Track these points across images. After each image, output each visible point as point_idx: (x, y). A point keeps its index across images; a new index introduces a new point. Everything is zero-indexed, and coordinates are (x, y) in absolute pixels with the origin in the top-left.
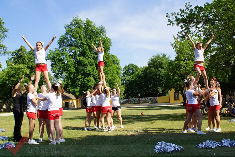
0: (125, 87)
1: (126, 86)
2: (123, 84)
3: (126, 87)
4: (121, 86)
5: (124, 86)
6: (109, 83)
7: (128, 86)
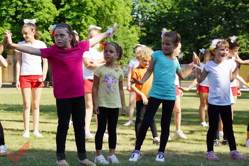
0: (141, 30)
1: (144, 29)
2: (134, 22)
3: (144, 31)
4: (130, 27)
5: (139, 28)
6: (96, 17)
7: (148, 29)
